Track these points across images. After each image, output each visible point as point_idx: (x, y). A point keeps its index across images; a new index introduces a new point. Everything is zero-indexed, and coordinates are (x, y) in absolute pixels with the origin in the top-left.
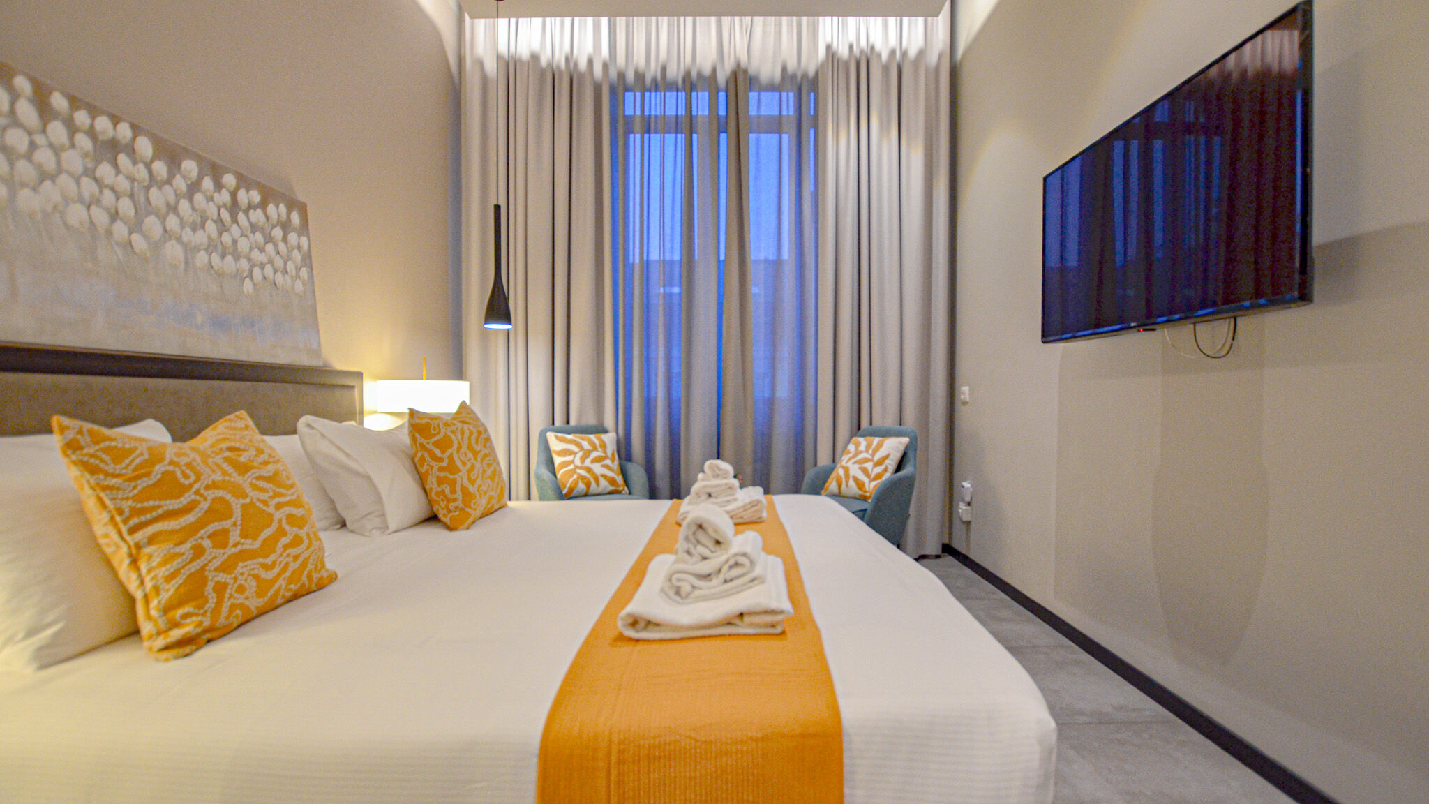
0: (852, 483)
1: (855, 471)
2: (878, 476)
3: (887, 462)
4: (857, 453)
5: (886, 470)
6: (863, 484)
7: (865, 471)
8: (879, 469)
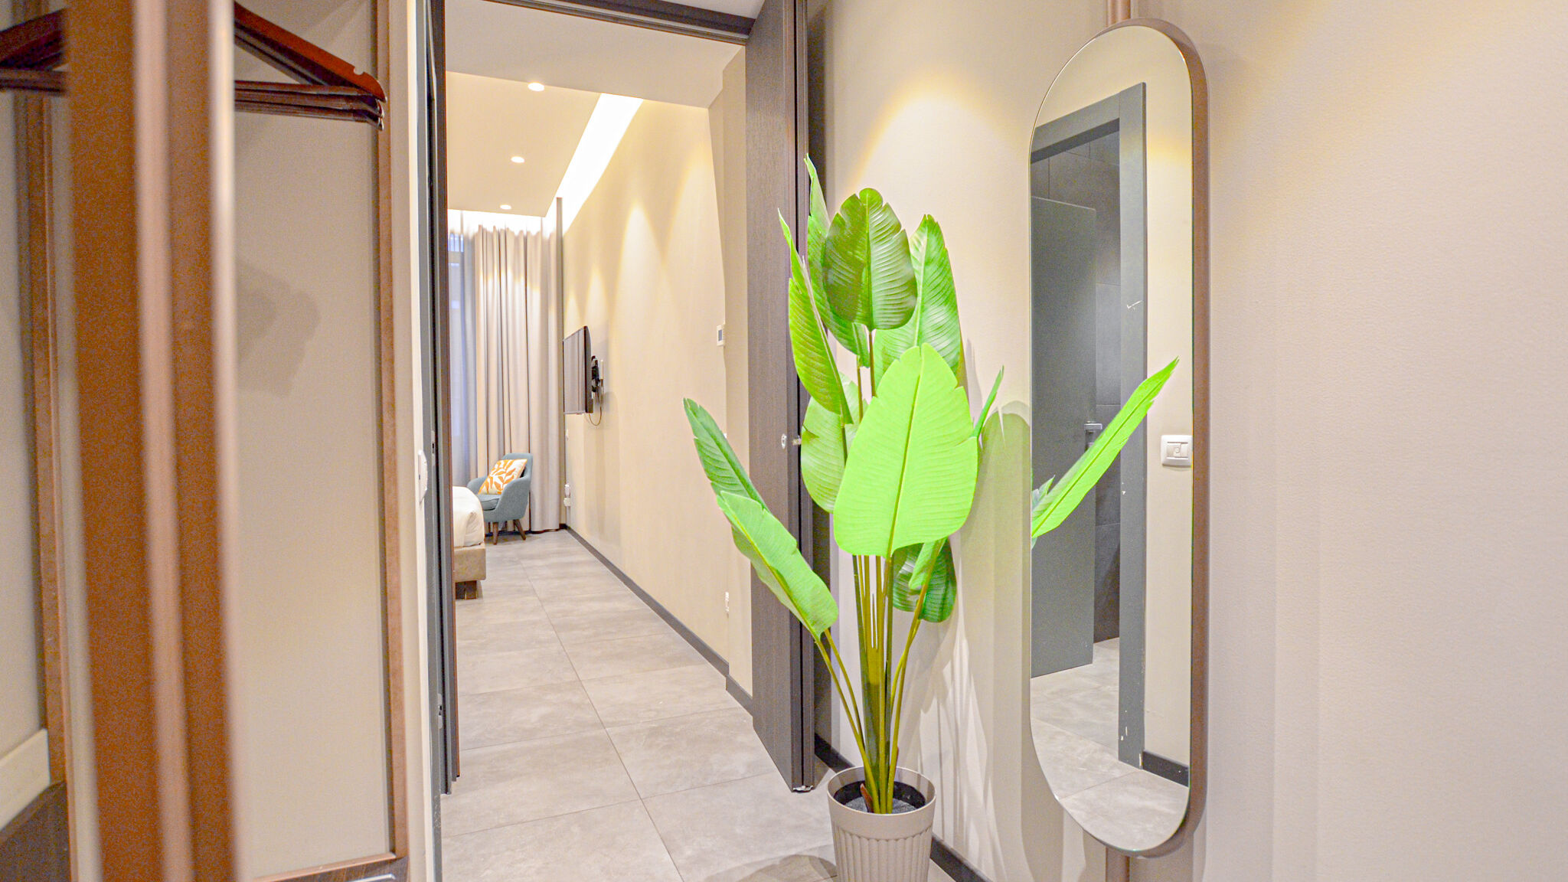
0: (494, 485)
1: (496, 479)
2: (508, 481)
3: (514, 473)
4: (499, 468)
5: (513, 478)
6: (500, 486)
7: (501, 478)
8: (509, 477)
